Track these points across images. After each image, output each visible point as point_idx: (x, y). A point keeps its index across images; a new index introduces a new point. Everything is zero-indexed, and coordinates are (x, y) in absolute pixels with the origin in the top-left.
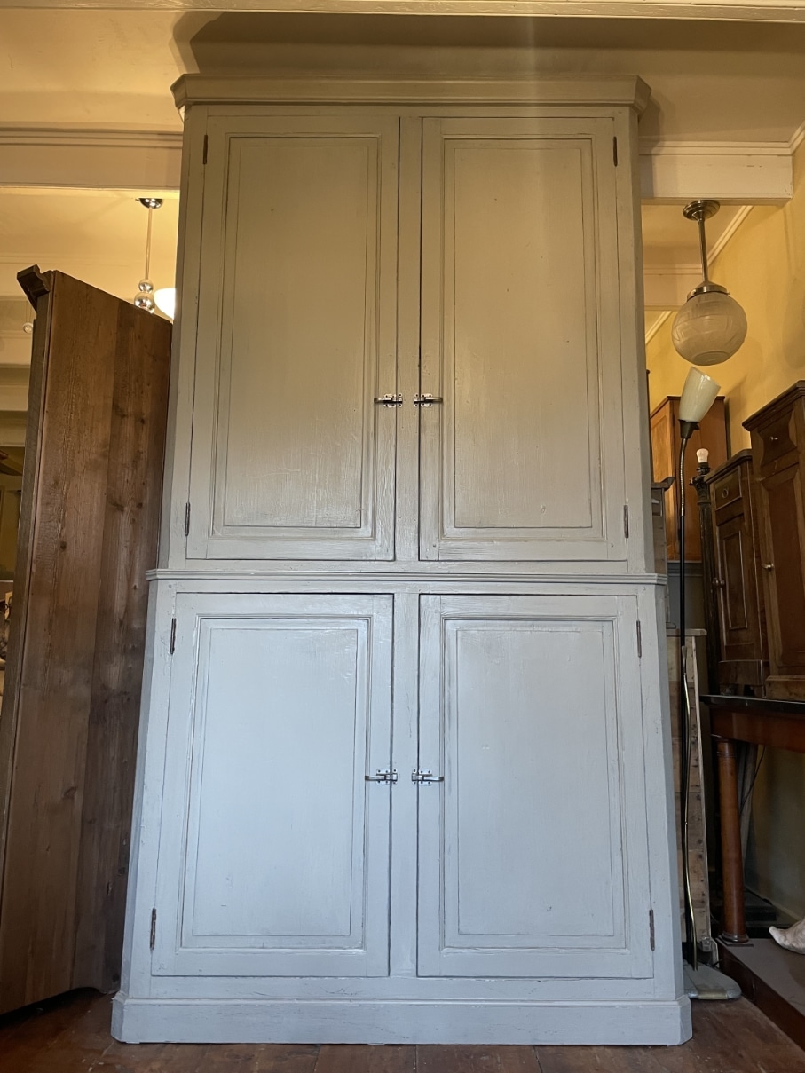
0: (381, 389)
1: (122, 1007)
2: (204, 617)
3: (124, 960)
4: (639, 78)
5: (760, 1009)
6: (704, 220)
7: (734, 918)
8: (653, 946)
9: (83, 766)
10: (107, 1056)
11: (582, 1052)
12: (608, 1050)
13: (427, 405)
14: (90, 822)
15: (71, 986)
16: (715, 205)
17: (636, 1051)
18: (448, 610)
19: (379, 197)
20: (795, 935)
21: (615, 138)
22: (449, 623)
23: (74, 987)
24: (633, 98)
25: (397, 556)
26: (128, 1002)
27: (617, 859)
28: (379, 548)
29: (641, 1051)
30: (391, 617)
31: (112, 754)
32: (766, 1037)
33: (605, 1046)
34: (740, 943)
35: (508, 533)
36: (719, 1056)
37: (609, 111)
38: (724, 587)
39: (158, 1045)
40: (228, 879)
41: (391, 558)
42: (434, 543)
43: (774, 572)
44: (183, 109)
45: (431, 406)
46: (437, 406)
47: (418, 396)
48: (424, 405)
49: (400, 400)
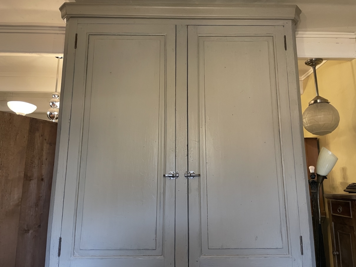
0: (167, 170)
4: (297, 6)
6: (315, 67)
13: (191, 178)
16: (321, 61)
19: (165, 66)
21: (285, 37)
24: (294, 16)
37: (281, 22)
38: (338, 255)
45: (194, 178)
46: (197, 178)
47: (187, 173)
48: (190, 177)
49: (177, 175)
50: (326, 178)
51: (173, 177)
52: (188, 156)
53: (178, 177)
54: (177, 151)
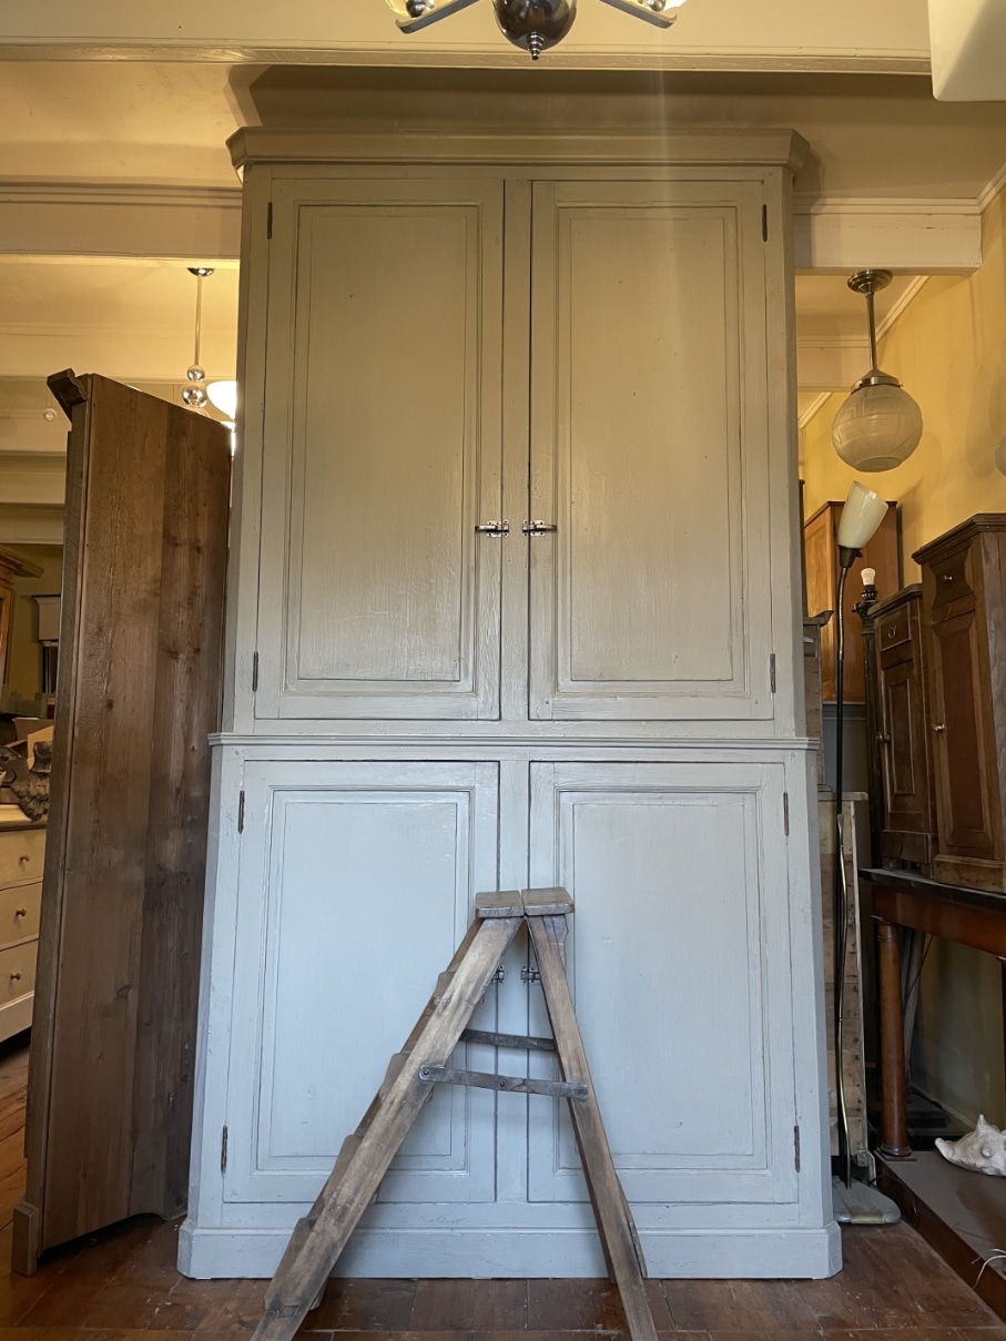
0: (484, 514)
1: (190, 1238)
2: (277, 789)
3: (191, 1184)
4: (795, 132)
5: (923, 1236)
6: (873, 294)
7: (895, 1128)
8: (798, 1167)
9: (138, 959)
10: (174, 1295)
11: (716, 1287)
12: (746, 1285)
13: (538, 534)
14: (147, 1024)
15: (129, 1212)
16: (886, 276)
17: (777, 1285)
18: (563, 781)
19: (479, 279)
20: (964, 1149)
21: (765, 207)
22: (564, 795)
23: (132, 1214)
24: (787, 157)
25: (503, 715)
26: (197, 1232)
27: (758, 1069)
28: (481, 706)
29: (784, 1285)
30: (496, 789)
31: (170, 946)
32: (927, 1269)
33: (742, 1279)
34: (901, 1157)
35: (633, 688)
36: (872, 1292)
37: (757, 172)
38: (889, 742)
39: (232, 1282)
40: (309, 1092)
41: (496, 717)
42: (546, 700)
43: (945, 734)
44: (242, 169)
45: (543, 535)
46: (550, 535)
47: (527, 523)
48: (534, 534)
49: (506, 528)
50: (860, 555)
51: (495, 531)
52: (529, 486)
53: (507, 531)
54: (504, 475)
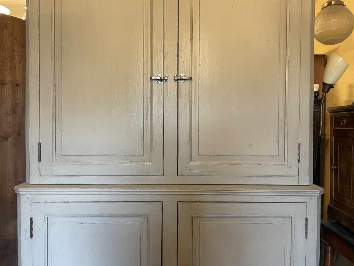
0: (155, 71)
13: (182, 81)
25: (165, 173)
28: (154, 169)
38: (336, 169)
41: (161, 174)
42: (186, 166)
45: (185, 82)
46: (188, 82)
47: (177, 76)
48: (180, 81)
49: (166, 78)
50: (333, 87)
51: (161, 80)
52: (178, 56)
53: (167, 80)
54: (165, 50)
